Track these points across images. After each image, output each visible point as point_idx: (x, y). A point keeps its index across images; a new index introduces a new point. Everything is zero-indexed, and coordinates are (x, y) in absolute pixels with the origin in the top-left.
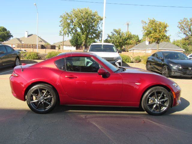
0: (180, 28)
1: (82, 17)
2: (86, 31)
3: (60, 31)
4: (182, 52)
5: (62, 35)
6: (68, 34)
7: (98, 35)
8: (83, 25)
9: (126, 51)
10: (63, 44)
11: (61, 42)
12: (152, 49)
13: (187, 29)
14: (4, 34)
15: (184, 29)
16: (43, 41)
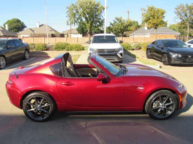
0: (177, 14)
1: (86, 7)
2: (90, 20)
3: (67, 21)
4: (178, 35)
5: (69, 25)
6: (74, 23)
7: (102, 23)
8: (88, 14)
9: (127, 37)
10: (71, 32)
11: (69, 31)
12: (150, 34)
13: (183, 15)
14: (19, 25)
15: (181, 15)
16: (53, 31)
